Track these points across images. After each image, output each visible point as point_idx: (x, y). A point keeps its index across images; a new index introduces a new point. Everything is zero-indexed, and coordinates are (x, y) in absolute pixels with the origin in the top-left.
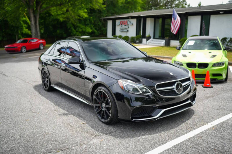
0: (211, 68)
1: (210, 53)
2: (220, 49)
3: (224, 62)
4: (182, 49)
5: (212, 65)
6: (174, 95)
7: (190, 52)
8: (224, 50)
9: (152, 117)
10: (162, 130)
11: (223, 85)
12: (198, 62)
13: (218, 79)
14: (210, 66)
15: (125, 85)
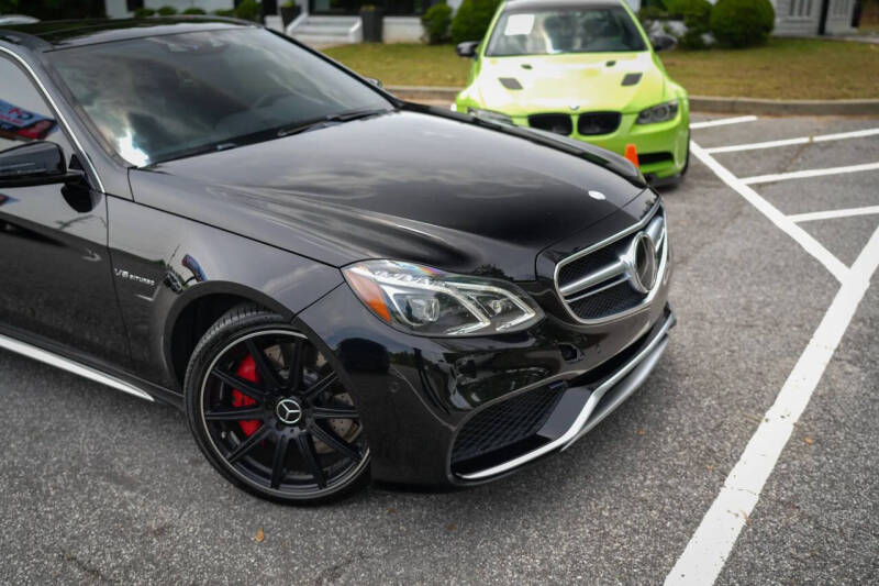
0: (630, 131)
1: (611, 64)
2: (642, 48)
3: (674, 103)
4: (486, 55)
5: (635, 117)
6: (623, 309)
7: (528, 67)
8: (657, 49)
9: (546, 441)
10: (591, 495)
11: (683, 200)
12: (577, 108)
13: (660, 175)
14: (626, 122)
15: (391, 292)
